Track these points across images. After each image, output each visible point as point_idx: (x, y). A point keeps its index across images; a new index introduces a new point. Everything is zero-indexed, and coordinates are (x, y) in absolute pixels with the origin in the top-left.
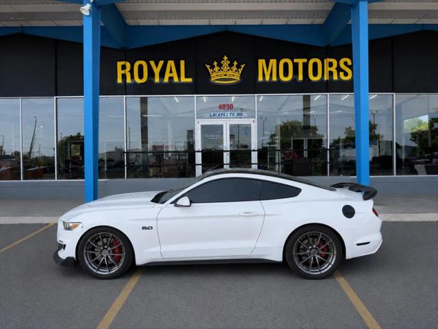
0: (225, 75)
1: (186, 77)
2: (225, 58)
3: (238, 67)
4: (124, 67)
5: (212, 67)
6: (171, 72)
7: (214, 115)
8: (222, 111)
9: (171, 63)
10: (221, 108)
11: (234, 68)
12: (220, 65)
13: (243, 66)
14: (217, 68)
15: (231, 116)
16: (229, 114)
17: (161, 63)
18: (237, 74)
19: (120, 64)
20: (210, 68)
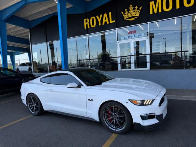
0: (131, 15)
1: (112, 20)
2: (131, 6)
3: (138, 9)
4: (86, 21)
5: (124, 12)
6: (105, 19)
7: (126, 38)
8: (130, 35)
9: (105, 15)
10: (129, 34)
11: (136, 10)
12: (128, 10)
13: (140, 8)
14: (127, 13)
15: (135, 37)
16: (134, 36)
17: (101, 16)
18: (137, 13)
19: (85, 20)
20: (123, 13)
